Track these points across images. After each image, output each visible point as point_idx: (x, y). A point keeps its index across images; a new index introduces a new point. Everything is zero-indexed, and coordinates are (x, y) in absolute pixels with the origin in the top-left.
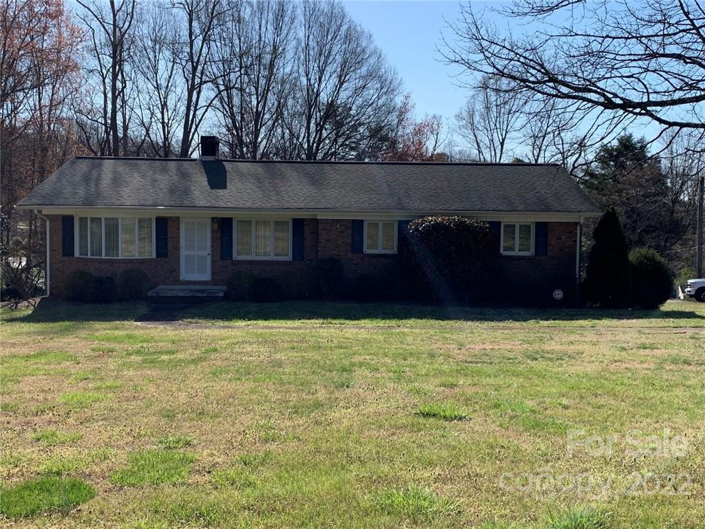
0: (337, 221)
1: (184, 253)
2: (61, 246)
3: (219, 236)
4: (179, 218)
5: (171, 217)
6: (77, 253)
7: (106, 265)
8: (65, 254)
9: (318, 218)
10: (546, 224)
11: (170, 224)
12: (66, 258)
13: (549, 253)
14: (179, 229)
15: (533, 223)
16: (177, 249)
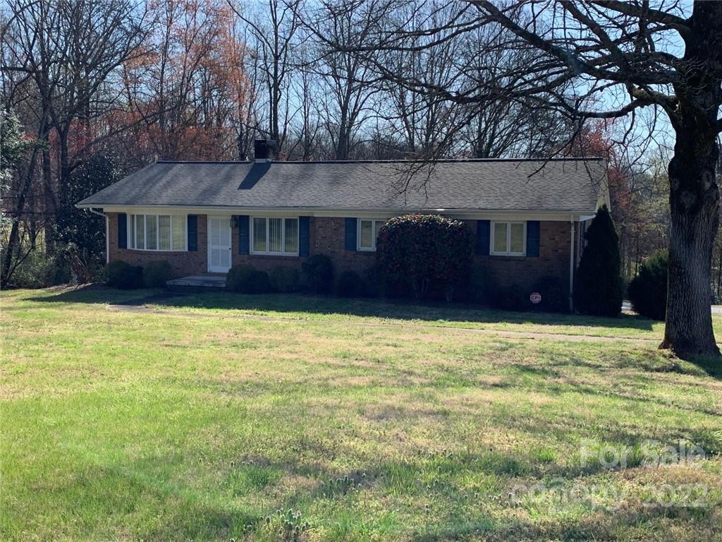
0: (332, 219)
1: (211, 247)
2: (117, 239)
3: (238, 233)
4: (206, 215)
5: (199, 215)
6: (129, 246)
7: (146, 256)
8: (120, 246)
9: (315, 216)
10: (538, 223)
11: (199, 220)
12: (121, 250)
13: (541, 255)
14: (206, 226)
15: (524, 222)
16: (205, 243)
